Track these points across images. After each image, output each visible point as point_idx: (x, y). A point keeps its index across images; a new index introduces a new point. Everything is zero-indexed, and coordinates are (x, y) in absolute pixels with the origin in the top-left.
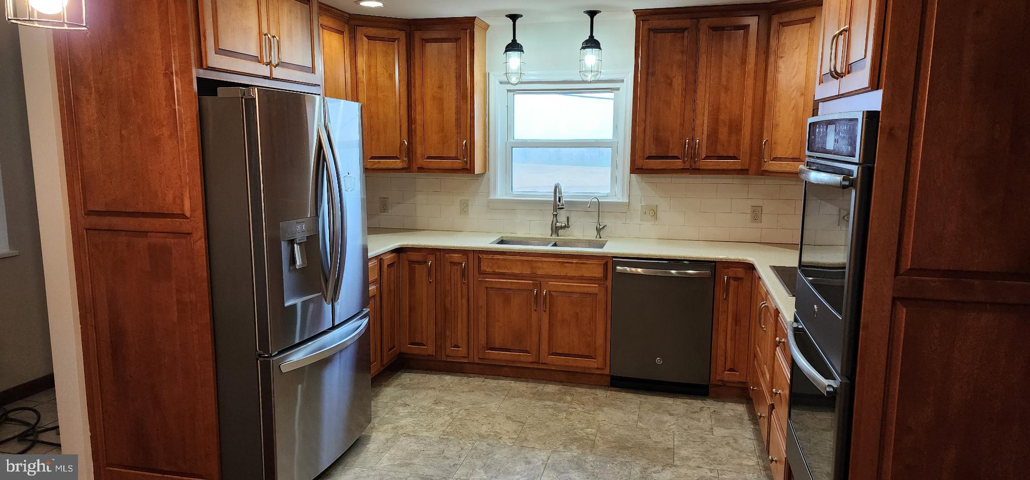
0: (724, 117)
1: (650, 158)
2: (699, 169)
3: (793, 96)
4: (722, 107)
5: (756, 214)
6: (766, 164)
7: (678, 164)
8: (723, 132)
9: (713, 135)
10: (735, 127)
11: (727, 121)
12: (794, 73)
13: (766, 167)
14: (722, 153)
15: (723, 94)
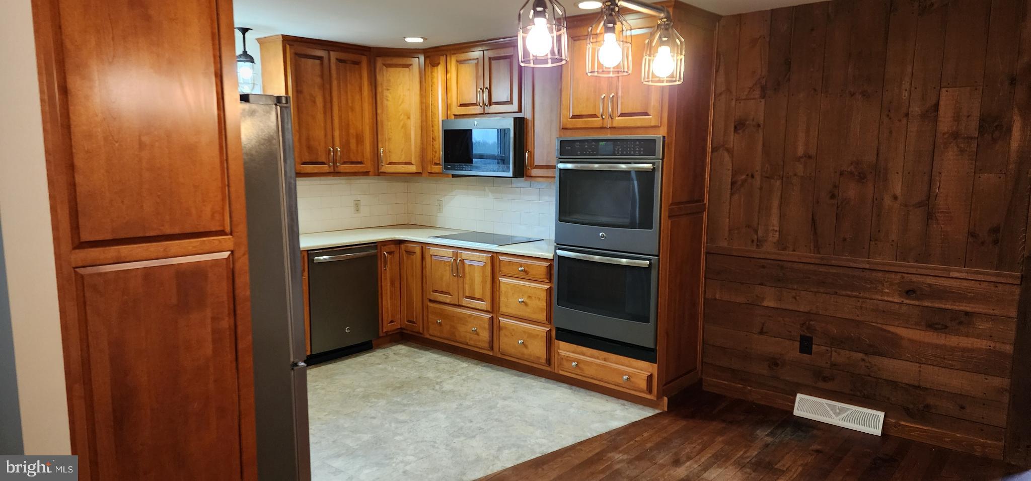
0: (352, 131)
1: (304, 163)
2: (340, 172)
3: (401, 118)
4: (351, 123)
5: (357, 207)
6: (383, 167)
7: (325, 168)
8: (353, 144)
9: (346, 145)
10: (360, 139)
11: (355, 134)
12: (400, 102)
13: (383, 169)
14: (354, 160)
15: (350, 113)
